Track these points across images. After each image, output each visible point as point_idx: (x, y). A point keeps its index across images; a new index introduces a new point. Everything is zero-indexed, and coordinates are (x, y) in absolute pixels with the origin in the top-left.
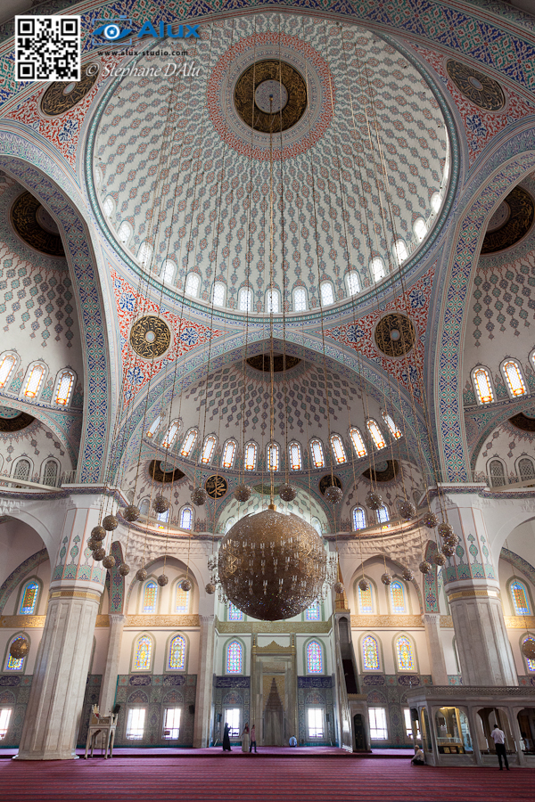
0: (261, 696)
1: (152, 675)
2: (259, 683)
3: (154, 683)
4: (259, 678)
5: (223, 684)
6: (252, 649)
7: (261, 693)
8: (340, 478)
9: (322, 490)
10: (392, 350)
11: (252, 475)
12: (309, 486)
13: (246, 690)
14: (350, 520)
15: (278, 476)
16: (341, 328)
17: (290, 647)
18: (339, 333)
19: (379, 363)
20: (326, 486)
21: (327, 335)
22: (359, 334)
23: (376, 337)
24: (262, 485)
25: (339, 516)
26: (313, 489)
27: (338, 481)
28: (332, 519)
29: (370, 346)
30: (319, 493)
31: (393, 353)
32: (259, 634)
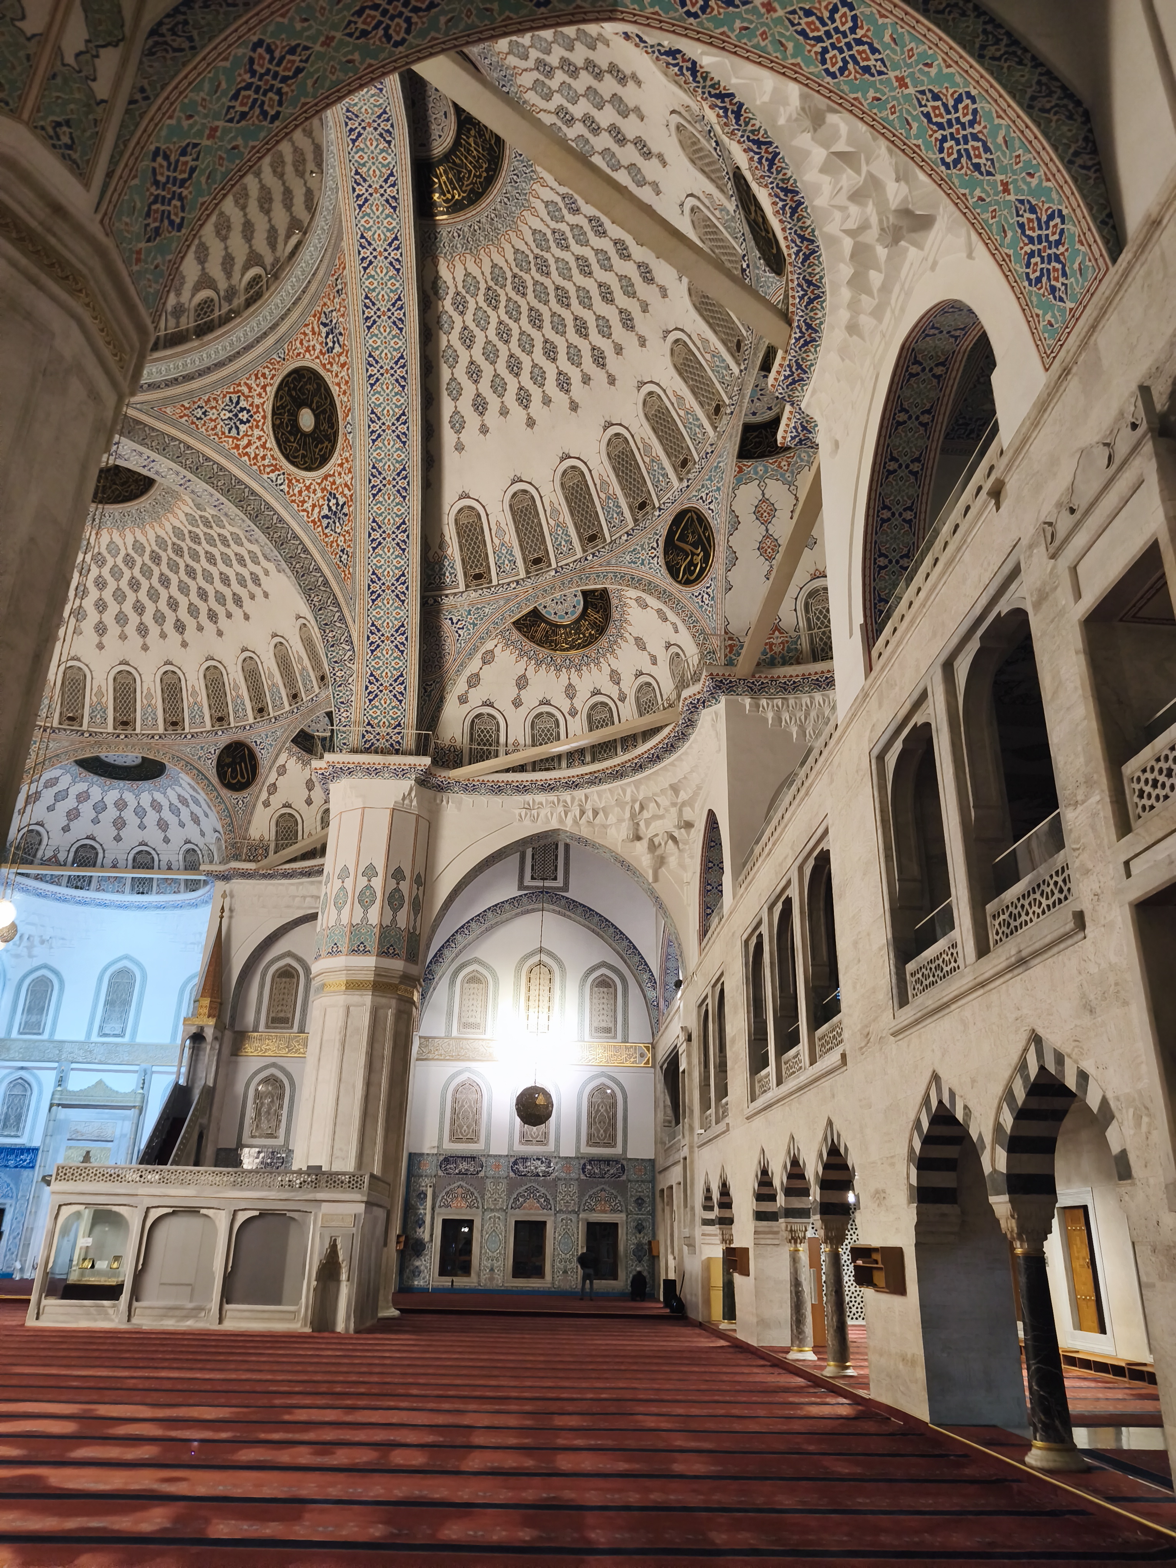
4: (56, 1150)
6: (53, 1094)
8: (257, 750)
9: (221, 775)
10: (304, 456)
11: (74, 736)
12: (196, 765)
13: (26, 1173)
14: (267, 838)
15: (134, 740)
16: (209, 400)
17: (134, 1092)
18: (204, 413)
19: (282, 487)
20: (229, 765)
21: (181, 417)
22: (244, 416)
23: (273, 425)
24: (97, 759)
25: (247, 829)
26: (205, 772)
27: (252, 756)
28: (232, 835)
29: (264, 446)
30: (215, 780)
31: (305, 462)
32: (74, 1066)
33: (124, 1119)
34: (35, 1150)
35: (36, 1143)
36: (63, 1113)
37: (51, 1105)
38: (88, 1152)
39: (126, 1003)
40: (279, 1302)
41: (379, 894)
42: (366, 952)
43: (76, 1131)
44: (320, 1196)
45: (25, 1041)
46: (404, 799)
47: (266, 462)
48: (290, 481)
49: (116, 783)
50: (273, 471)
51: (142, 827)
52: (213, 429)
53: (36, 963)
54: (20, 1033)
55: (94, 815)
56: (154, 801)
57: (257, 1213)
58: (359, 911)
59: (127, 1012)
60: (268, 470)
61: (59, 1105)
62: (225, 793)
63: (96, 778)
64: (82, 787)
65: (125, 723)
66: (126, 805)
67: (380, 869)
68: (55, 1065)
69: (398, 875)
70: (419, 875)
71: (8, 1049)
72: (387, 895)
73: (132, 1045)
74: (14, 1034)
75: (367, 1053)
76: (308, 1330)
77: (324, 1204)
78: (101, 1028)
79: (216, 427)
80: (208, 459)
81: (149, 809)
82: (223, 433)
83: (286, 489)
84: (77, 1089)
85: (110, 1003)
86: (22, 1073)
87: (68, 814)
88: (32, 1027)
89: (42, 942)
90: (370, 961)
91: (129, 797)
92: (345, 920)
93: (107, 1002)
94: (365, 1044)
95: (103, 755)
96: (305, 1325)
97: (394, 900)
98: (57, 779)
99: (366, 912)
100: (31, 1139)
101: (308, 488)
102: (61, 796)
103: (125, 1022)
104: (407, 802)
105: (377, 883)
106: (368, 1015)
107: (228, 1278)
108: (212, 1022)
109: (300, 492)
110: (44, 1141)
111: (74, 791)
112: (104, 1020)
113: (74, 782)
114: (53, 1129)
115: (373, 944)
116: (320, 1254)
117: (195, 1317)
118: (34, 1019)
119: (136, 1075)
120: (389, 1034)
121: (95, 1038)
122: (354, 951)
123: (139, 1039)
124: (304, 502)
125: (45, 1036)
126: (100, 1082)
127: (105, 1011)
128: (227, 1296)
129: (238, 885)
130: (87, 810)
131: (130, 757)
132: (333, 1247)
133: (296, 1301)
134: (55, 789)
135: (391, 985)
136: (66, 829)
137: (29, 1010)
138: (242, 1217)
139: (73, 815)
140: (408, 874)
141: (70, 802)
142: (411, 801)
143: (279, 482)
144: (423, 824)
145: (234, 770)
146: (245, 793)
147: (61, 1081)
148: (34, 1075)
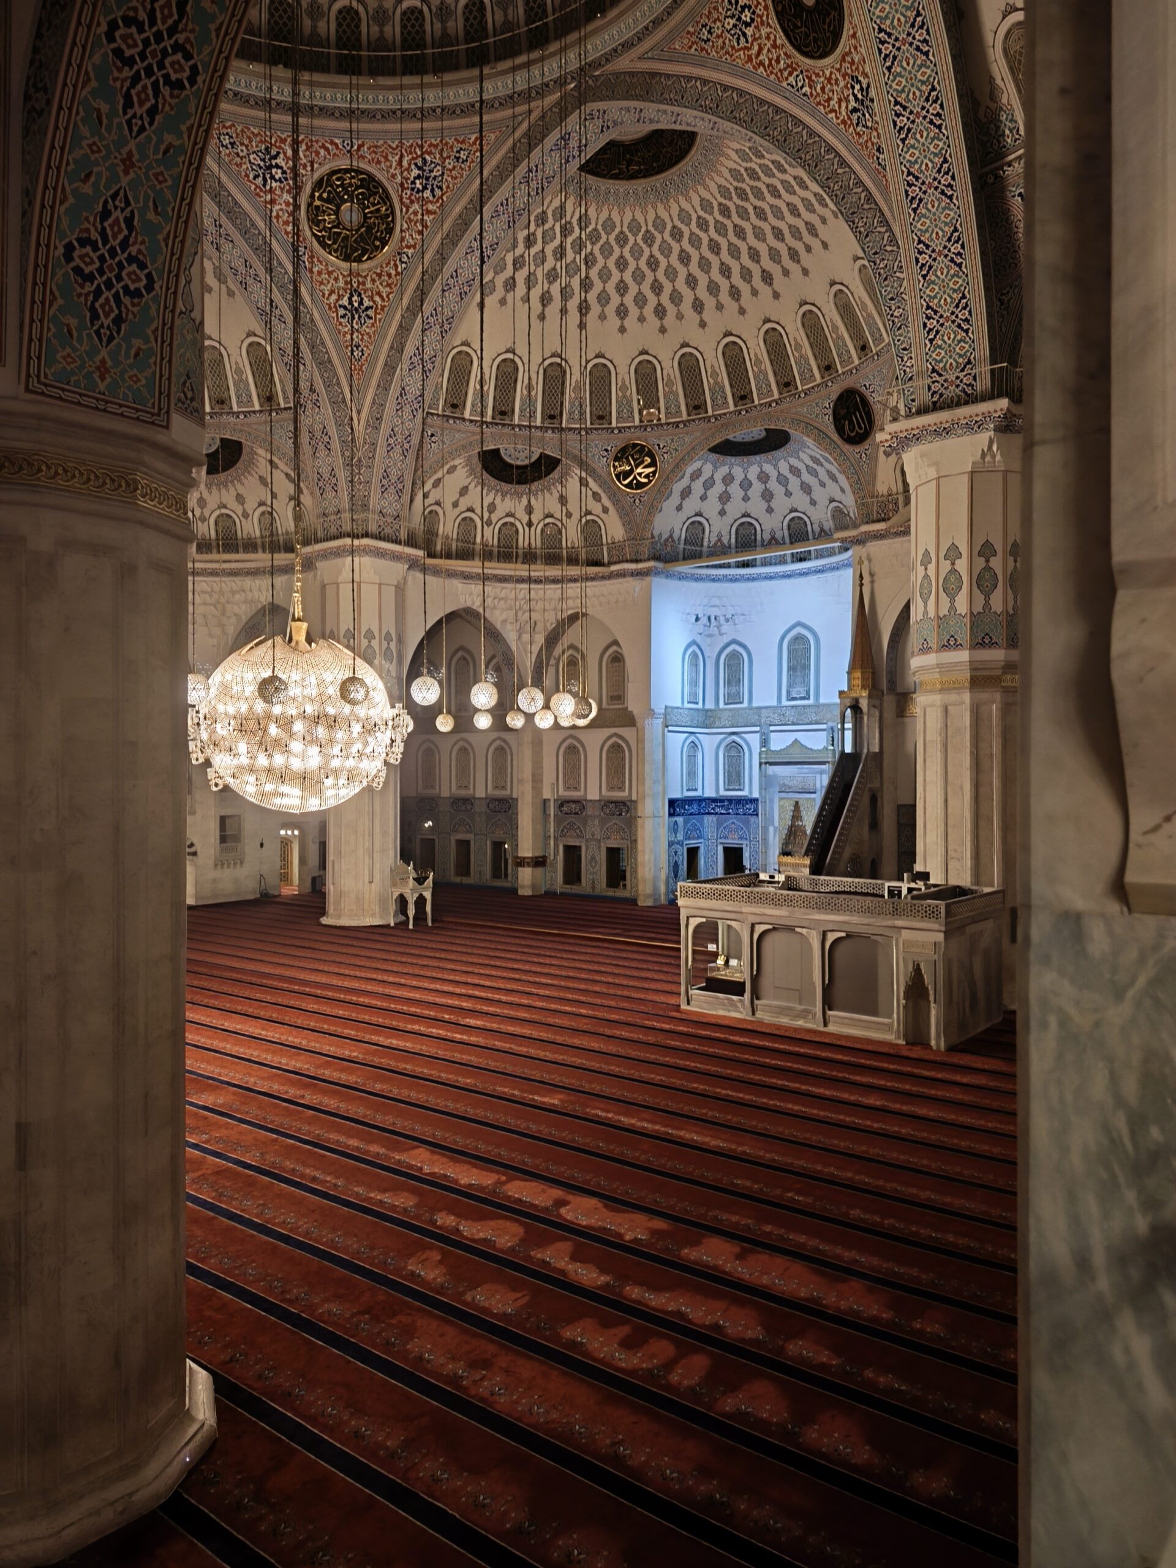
0: (775, 829)
1: (586, 800)
2: (772, 809)
3: (589, 811)
4: (772, 801)
5: (717, 810)
6: (760, 754)
7: (776, 824)
8: (867, 393)
9: (840, 430)
10: (815, 40)
11: (703, 425)
12: (816, 424)
13: (753, 819)
14: (894, 491)
15: (754, 413)
16: (710, 12)
17: (826, 749)
18: (710, 32)
19: (804, 90)
20: (844, 418)
21: (690, 47)
22: (746, 16)
23: (777, 13)
24: (727, 442)
25: (874, 485)
26: (824, 430)
27: (865, 402)
28: (862, 494)
29: (775, 46)
30: (836, 437)
31: (819, 47)
32: (772, 728)
33: (821, 772)
34: (756, 801)
35: (756, 795)
36: (771, 770)
37: (761, 764)
38: (797, 803)
39: (806, 667)
40: (875, 1013)
41: (965, 579)
42: (958, 646)
43: (784, 785)
44: (899, 923)
45: (730, 710)
46: (983, 455)
47: (782, 65)
48: (810, 78)
49: (752, 458)
50: (790, 74)
51: (788, 494)
52: (722, 48)
53: (726, 639)
54: (726, 704)
55: (743, 493)
56: (791, 467)
57: (843, 934)
58: (945, 600)
59: (808, 676)
60: (786, 74)
61: (766, 763)
62: (847, 448)
63: (733, 459)
64: (723, 470)
65: (743, 397)
66: (768, 477)
67: (964, 549)
68: (758, 729)
69: (986, 550)
70: (1015, 545)
71: (720, 718)
72: (974, 580)
73: (818, 706)
74: (722, 705)
75: (972, 753)
76: (902, 1042)
77: (903, 931)
78: (788, 692)
79: (724, 43)
80: (726, 88)
81: (789, 476)
82: (733, 47)
83: (809, 90)
84: (778, 749)
85: (792, 669)
86: (734, 737)
87: (720, 498)
88: (734, 698)
89: (727, 620)
90: (963, 656)
91: (768, 468)
92: (932, 614)
93: (789, 668)
94: (968, 744)
95: (731, 437)
96: (899, 1038)
97: (983, 582)
98: (700, 470)
99: (952, 601)
100: (751, 792)
101: (829, 80)
102: (709, 484)
103: (808, 685)
104: (988, 458)
105: (962, 565)
106: (968, 714)
107: (827, 990)
108: (865, 694)
109: (823, 89)
110: (760, 793)
111: (718, 477)
112: (790, 686)
113: (716, 468)
114: (766, 782)
115: (964, 635)
116: (905, 975)
117: (804, 1017)
118: (734, 690)
119: (825, 733)
120: (996, 730)
121: (785, 703)
122: (945, 647)
123: (822, 701)
124: (829, 99)
125: (745, 705)
126: (796, 741)
127: (789, 676)
128: (829, 1003)
129: (873, 547)
130: (735, 490)
131: (754, 432)
132: (917, 970)
133: (890, 1016)
134: (702, 479)
135: (992, 677)
136: (722, 513)
137: (729, 683)
138: (831, 937)
139: (725, 498)
140: (999, 547)
141: (719, 487)
142: (993, 457)
143: (800, 84)
144: (1015, 481)
145: (851, 422)
146: (866, 445)
147: (764, 742)
148: (743, 739)
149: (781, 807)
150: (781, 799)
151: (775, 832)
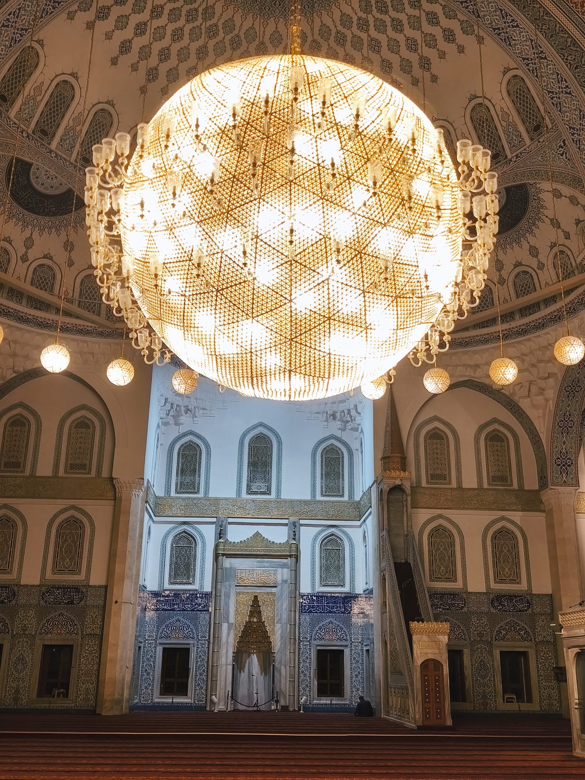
0: (230, 626)
1: (19, 585)
2: (227, 605)
3: (22, 600)
4: (228, 596)
5: (159, 605)
6: (215, 545)
7: (232, 620)
13: (202, 615)
17: (284, 543)
32: (230, 520)
33: (284, 566)
34: (207, 595)
35: (208, 589)
36: (227, 563)
37: (216, 557)
38: (256, 597)
39: (267, 464)
43: (242, 579)
45: (179, 498)
53: (183, 429)
54: (177, 492)
59: (269, 472)
61: (223, 555)
68: (214, 520)
71: (170, 507)
73: (279, 501)
74: (173, 494)
78: (249, 487)
84: (237, 541)
85: (253, 465)
86: (185, 527)
88: (188, 486)
89: (187, 410)
93: (250, 464)
100: (202, 586)
103: (269, 481)
110: (213, 587)
112: (251, 480)
114: (220, 576)
118: (188, 479)
119: (286, 528)
121: (244, 495)
123: (283, 496)
125: (201, 495)
126: (257, 534)
127: (250, 472)
137: (182, 472)
147: (221, 534)
148: (195, 529)
149: (237, 602)
150: (238, 594)
151: (229, 629)
